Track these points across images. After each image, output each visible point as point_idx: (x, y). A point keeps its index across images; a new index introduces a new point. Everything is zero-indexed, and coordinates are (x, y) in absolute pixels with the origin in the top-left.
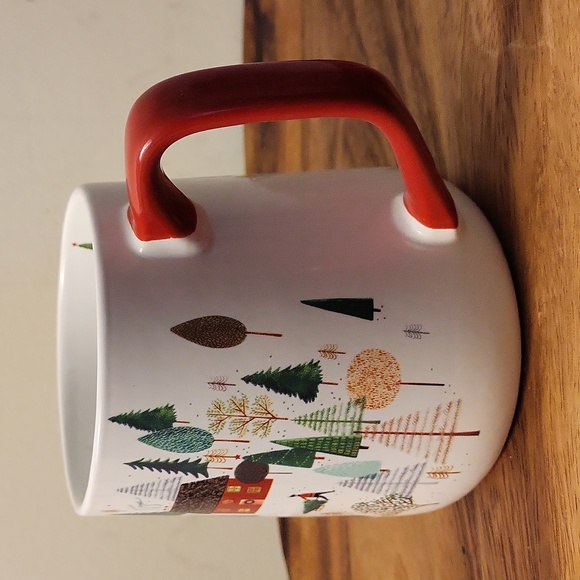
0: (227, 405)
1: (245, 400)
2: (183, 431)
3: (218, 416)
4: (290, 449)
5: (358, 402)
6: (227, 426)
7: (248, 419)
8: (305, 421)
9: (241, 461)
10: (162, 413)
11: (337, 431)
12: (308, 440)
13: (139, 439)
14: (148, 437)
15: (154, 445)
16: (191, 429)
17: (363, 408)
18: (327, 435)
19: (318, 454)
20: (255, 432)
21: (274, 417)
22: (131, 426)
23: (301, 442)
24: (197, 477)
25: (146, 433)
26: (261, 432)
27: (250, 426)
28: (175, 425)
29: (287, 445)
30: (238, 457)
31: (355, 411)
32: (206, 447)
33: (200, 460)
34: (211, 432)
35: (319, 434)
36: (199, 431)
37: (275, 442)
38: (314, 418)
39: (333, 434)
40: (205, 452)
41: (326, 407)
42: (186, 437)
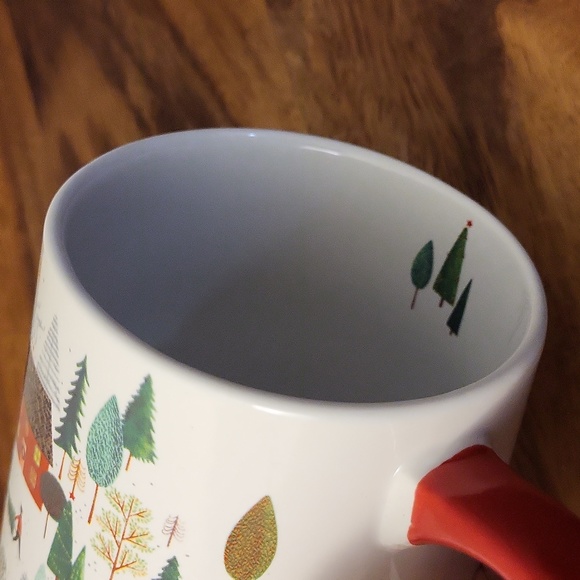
0: (140, 524)
2: (117, 456)
3: (129, 508)
4: (73, 560)
6: (113, 510)
7: (119, 539)
9: (68, 498)
10: (147, 446)
13: (114, 398)
14: (116, 410)
15: (102, 410)
16: (117, 467)
20: (100, 537)
21: (115, 569)
22: (135, 397)
24: (57, 429)
25: (122, 410)
26: (99, 544)
27: (109, 537)
28: (126, 452)
29: (77, 561)
30: (72, 496)
32: (90, 470)
33: (75, 450)
34: (109, 488)
36: (113, 476)
37: (83, 551)
40: (84, 464)
42: (107, 455)
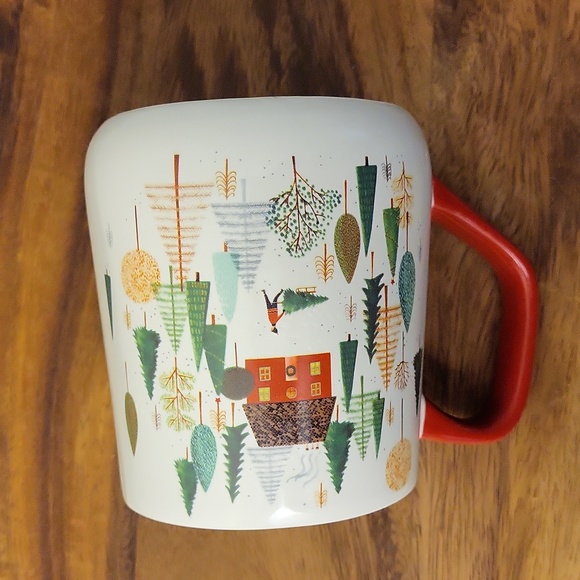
0: (170, 414)
1: (164, 398)
2: (195, 453)
3: (179, 422)
4: (204, 351)
5: (155, 291)
6: (187, 414)
7: (179, 395)
8: (176, 341)
9: (222, 397)
10: (181, 470)
11: (182, 308)
12: (194, 335)
13: (205, 491)
14: (202, 483)
15: (211, 478)
16: (193, 446)
17: (159, 285)
18: (187, 318)
19: (209, 322)
20: (189, 387)
21: (176, 371)
22: (194, 498)
23: (196, 342)
24: (247, 434)
25: (199, 486)
26: (189, 382)
27: (185, 393)
28: (190, 460)
29: (200, 355)
30: (218, 400)
31: (164, 293)
32: (209, 430)
33: (224, 436)
34: (194, 427)
35: (187, 325)
36: (194, 438)
37: (198, 367)
38: (172, 333)
39: (186, 311)
40: (215, 431)
41: (162, 322)
42: (200, 450)
